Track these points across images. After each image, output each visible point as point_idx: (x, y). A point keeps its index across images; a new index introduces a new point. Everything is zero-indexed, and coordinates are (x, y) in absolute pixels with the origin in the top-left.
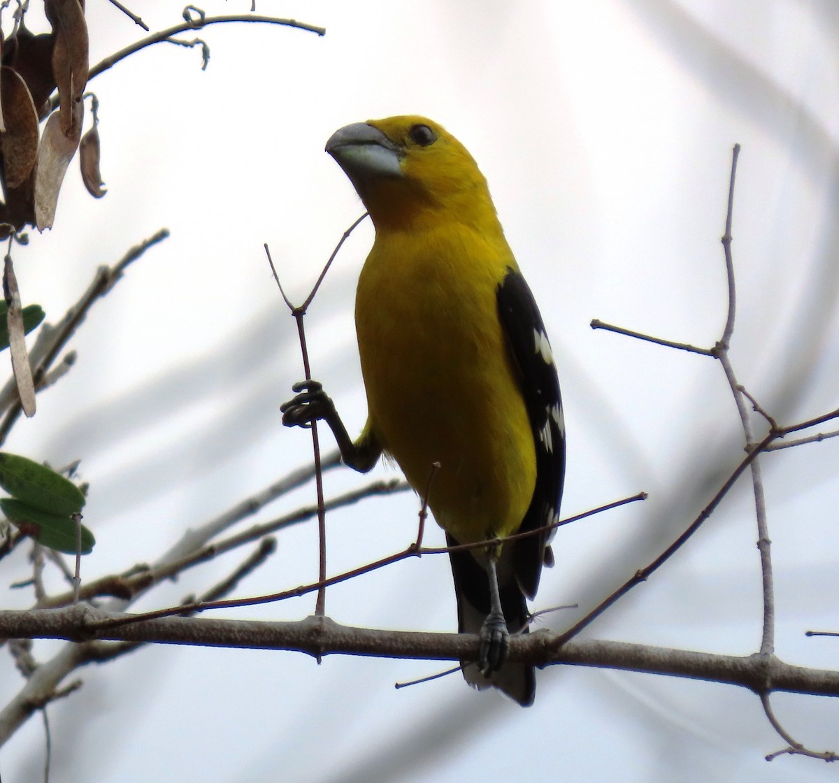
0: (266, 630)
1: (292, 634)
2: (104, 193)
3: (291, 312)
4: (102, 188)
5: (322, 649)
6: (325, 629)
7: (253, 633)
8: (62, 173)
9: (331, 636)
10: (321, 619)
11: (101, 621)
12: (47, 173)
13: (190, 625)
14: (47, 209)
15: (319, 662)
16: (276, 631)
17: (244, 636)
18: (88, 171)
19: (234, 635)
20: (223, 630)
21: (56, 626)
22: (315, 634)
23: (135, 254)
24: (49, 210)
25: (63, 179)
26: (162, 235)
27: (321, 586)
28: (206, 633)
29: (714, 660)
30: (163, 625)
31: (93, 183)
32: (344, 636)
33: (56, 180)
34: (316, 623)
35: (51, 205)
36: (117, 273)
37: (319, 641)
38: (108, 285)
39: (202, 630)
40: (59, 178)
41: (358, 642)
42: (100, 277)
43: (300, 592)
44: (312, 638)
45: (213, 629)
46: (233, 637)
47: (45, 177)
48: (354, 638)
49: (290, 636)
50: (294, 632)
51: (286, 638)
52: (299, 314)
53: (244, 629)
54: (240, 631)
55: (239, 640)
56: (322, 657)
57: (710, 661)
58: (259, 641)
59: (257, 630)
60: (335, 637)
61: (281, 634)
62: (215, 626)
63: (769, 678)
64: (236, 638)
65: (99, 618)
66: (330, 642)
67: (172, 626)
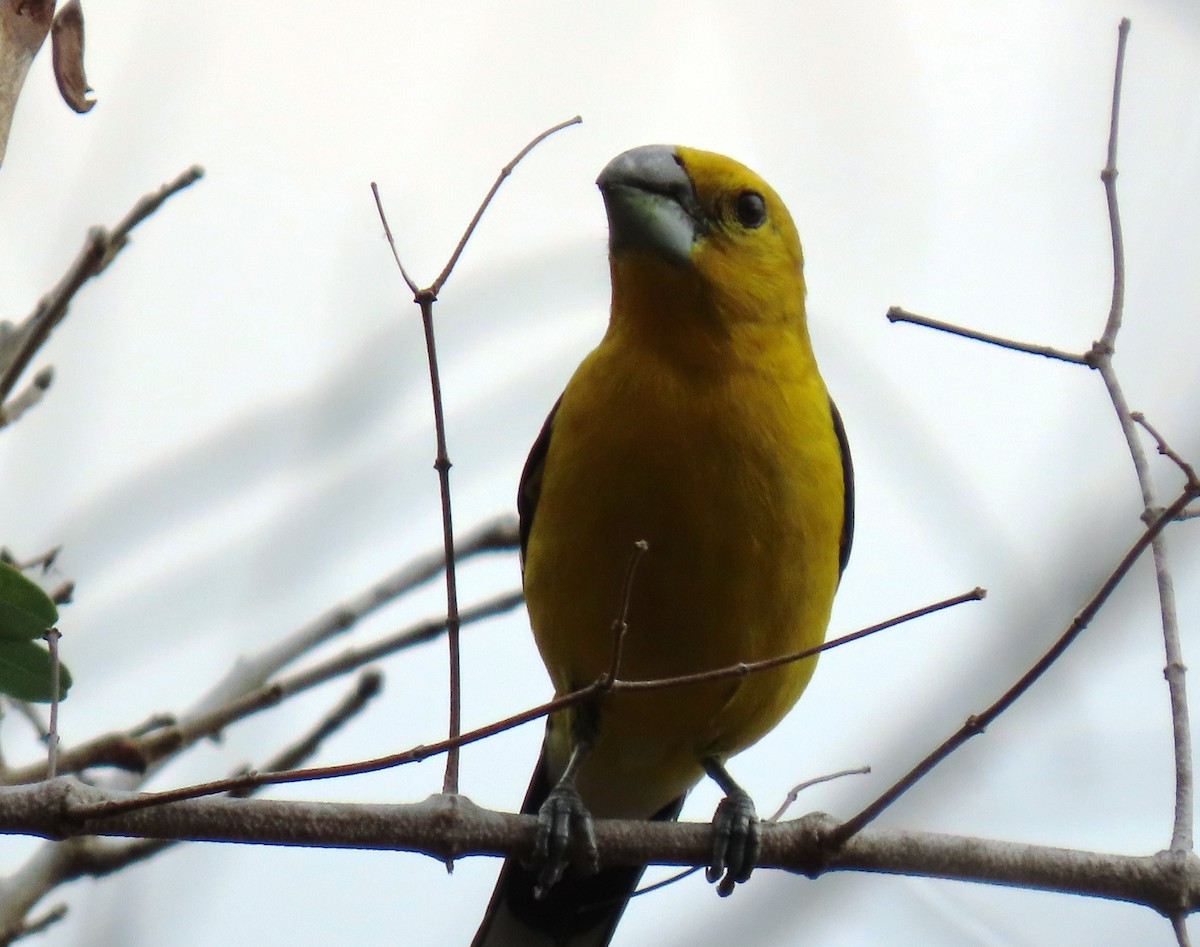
0: (362, 819)
1: (405, 823)
2: (92, 104)
3: (413, 296)
4: (88, 97)
5: (455, 848)
6: (461, 816)
7: (341, 822)
8: (21, 76)
9: (469, 826)
10: (453, 800)
11: (94, 805)
13: (239, 811)
15: (450, 869)
16: (379, 819)
17: (327, 828)
18: (64, 69)
19: (312, 826)
20: (292, 818)
21: (20, 813)
22: (443, 825)
23: (148, 208)
25: (21, 85)
26: (192, 177)
27: (453, 746)
28: (265, 823)
29: (1095, 861)
30: (196, 811)
31: (74, 90)
32: (489, 826)
33: (11, 87)
34: (445, 806)
36: (120, 239)
37: (449, 835)
38: (106, 257)
39: (258, 819)
40: (16, 85)
41: (513, 836)
42: (90, 246)
43: (419, 755)
44: (438, 830)
45: (277, 817)
46: (309, 829)
48: (506, 830)
49: (402, 827)
50: (407, 820)
51: (397, 830)
52: (425, 299)
53: (326, 817)
54: (320, 820)
55: (320, 834)
56: (455, 862)
57: (1090, 864)
58: (352, 836)
59: (349, 818)
60: (476, 827)
61: (387, 824)
62: (281, 813)
63: (1186, 892)
64: (314, 832)
65: (90, 799)
66: (468, 837)
67: (210, 814)
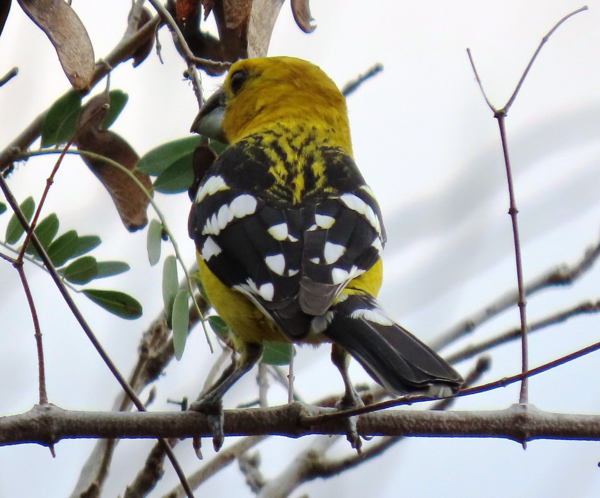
0: (473, 420)
1: (497, 421)
2: (314, 28)
3: (493, 114)
4: (312, 23)
5: (528, 435)
6: (529, 416)
7: (461, 422)
8: (275, 15)
9: (535, 422)
10: (524, 407)
11: (316, 416)
12: (260, 15)
13: (401, 417)
14: (259, 49)
15: (524, 447)
16: (482, 420)
17: (453, 426)
18: (297, 8)
19: (443, 425)
20: (432, 421)
21: (273, 423)
22: (520, 421)
23: (351, 88)
24: (262, 50)
25: (275, 20)
26: (376, 70)
27: (523, 377)
28: (416, 424)
30: (376, 419)
31: (304, 20)
32: (547, 422)
33: (269, 21)
34: (520, 411)
35: (263, 45)
37: (524, 427)
39: (412, 422)
40: (272, 19)
41: (561, 427)
43: (504, 383)
44: (517, 425)
45: (423, 420)
46: (441, 427)
47: (259, 18)
48: (557, 424)
49: (496, 424)
50: (500, 420)
51: (493, 426)
52: (500, 115)
53: (452, 419)
54: (448, 421)
55: (448, 429)
56: (527, 443)
59: (464, 419)
60: (539, 423)
61: (487, 422)
62: (425, 417)
64: (445, 429)
65: (314, 413)
66: (535, 428)
67: (384, 419)
